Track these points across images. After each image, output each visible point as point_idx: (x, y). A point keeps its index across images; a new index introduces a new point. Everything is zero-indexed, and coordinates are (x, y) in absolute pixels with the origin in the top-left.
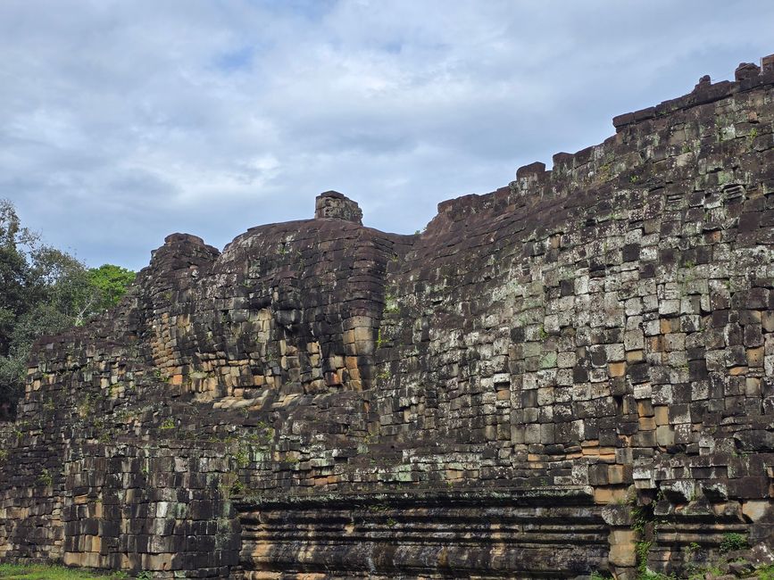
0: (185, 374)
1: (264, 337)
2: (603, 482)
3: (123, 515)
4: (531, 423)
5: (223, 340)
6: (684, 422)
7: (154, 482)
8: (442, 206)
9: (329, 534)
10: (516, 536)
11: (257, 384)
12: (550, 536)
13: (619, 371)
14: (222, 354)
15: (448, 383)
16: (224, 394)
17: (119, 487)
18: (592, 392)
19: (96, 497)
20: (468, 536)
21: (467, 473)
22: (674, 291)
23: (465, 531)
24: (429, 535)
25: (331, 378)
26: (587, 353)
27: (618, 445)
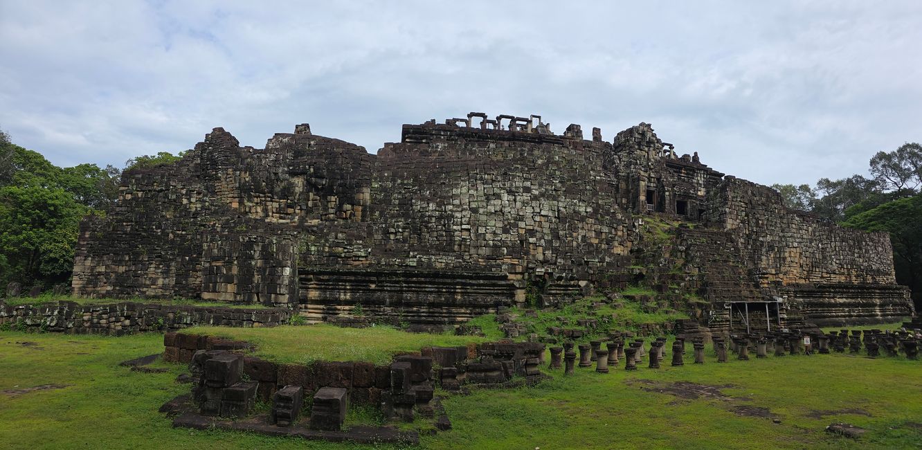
0: (241, 203)
1: (298, 189)
2: (513, 271)
3: (255, 273)
4: (481, 246)
5: (273, 188)
6: (549, 253)
7: (280, 257)
8: (387, 145)
9: (361, 288)
10: (469, 291)
11: (289, 212)
12: (484, 291)
13: (523, 232)
14: (270, 195)
15: (430, 225)
16: (267, 216)
17: (252, 258)
18: (511, 237)
19: (232, 263)
20: (444, 290)
21: (447, 264)
22: (546, 207)
23: (442, 288)
24: (424, 289)
25: (341, 214)
26: (508, 223)
27: (522, 258)
